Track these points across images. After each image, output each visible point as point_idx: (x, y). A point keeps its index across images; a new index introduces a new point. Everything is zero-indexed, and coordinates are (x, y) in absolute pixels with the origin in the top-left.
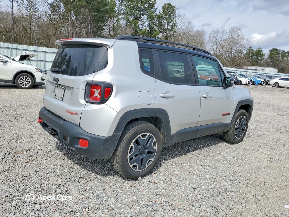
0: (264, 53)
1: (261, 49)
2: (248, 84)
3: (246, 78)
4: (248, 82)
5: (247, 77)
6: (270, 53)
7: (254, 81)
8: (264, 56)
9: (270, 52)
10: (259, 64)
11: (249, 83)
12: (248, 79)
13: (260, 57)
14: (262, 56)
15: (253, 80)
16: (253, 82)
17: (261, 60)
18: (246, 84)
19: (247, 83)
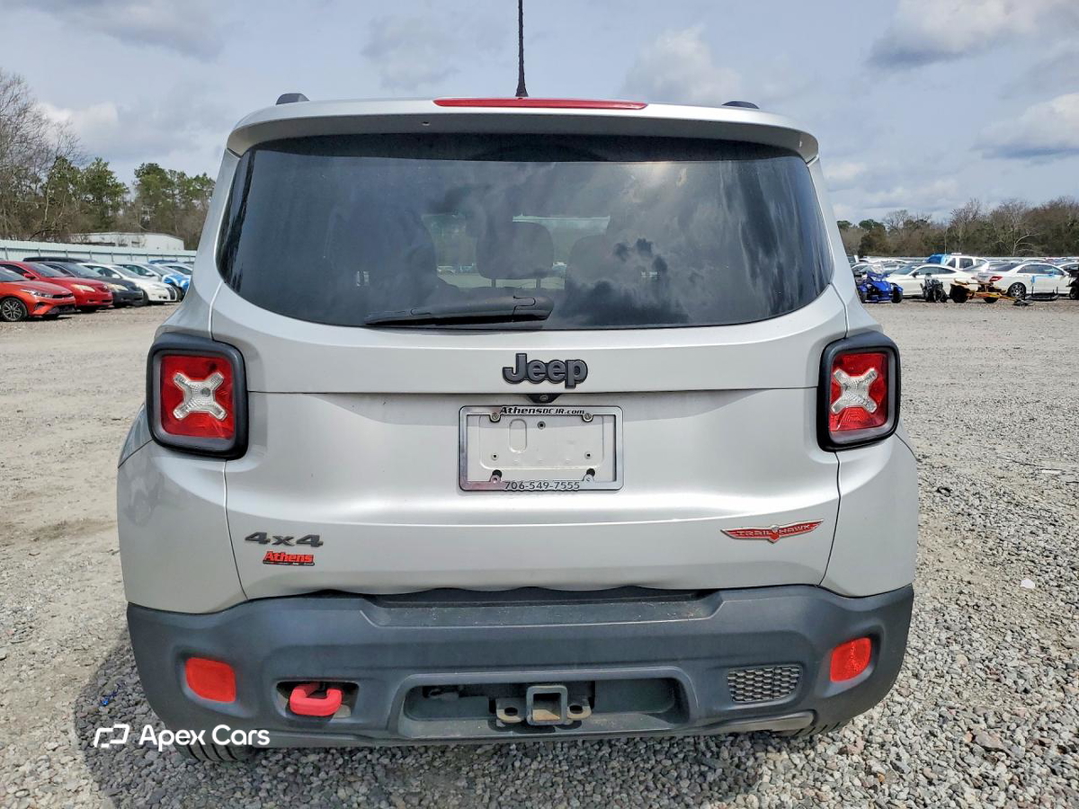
0: (119, 181)
1: (106, 165)
2: (169, 299)
3: (150, 276)
4: (167, 293)
5: (153, 275)
6: (139, 183)
7: (182, 285)
8: (123, 191)
9: (138, 177)
10: (113, 225)
11: (173, 297)
12: (160, 280)
13: (109, 195)
14: (116, 194)
15: (179, 282)
16: (180, 288)
17: (115, 208)
18: (162, 299)
19: (165, 298)
